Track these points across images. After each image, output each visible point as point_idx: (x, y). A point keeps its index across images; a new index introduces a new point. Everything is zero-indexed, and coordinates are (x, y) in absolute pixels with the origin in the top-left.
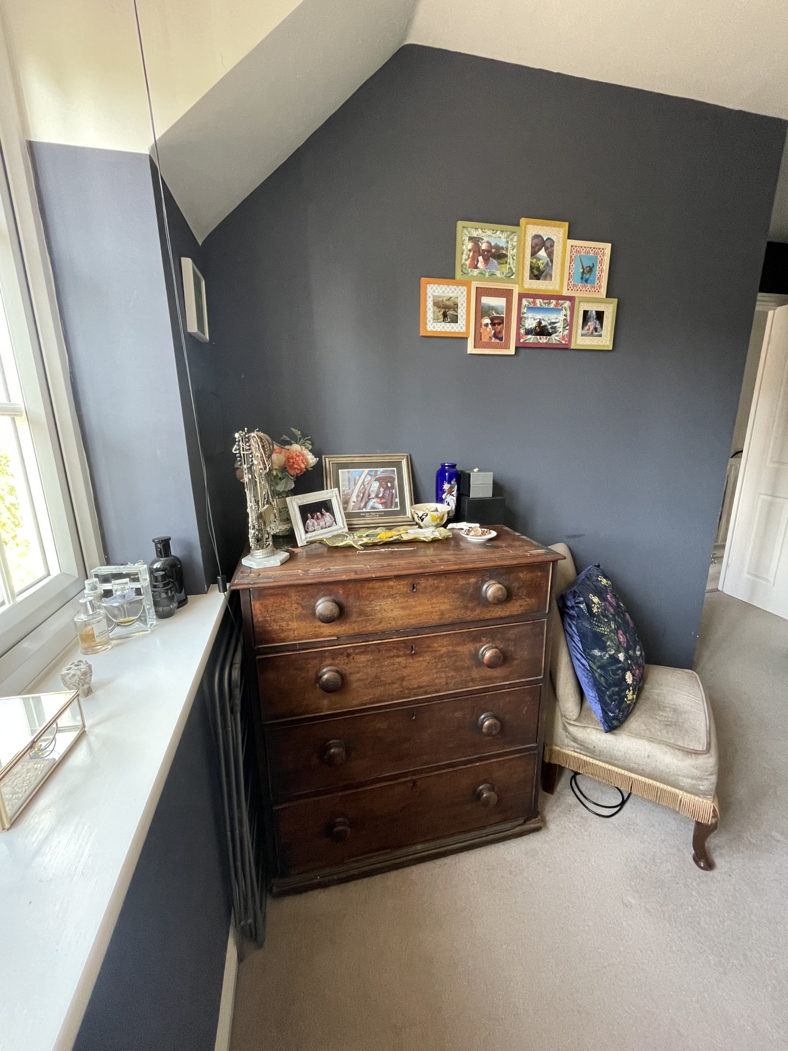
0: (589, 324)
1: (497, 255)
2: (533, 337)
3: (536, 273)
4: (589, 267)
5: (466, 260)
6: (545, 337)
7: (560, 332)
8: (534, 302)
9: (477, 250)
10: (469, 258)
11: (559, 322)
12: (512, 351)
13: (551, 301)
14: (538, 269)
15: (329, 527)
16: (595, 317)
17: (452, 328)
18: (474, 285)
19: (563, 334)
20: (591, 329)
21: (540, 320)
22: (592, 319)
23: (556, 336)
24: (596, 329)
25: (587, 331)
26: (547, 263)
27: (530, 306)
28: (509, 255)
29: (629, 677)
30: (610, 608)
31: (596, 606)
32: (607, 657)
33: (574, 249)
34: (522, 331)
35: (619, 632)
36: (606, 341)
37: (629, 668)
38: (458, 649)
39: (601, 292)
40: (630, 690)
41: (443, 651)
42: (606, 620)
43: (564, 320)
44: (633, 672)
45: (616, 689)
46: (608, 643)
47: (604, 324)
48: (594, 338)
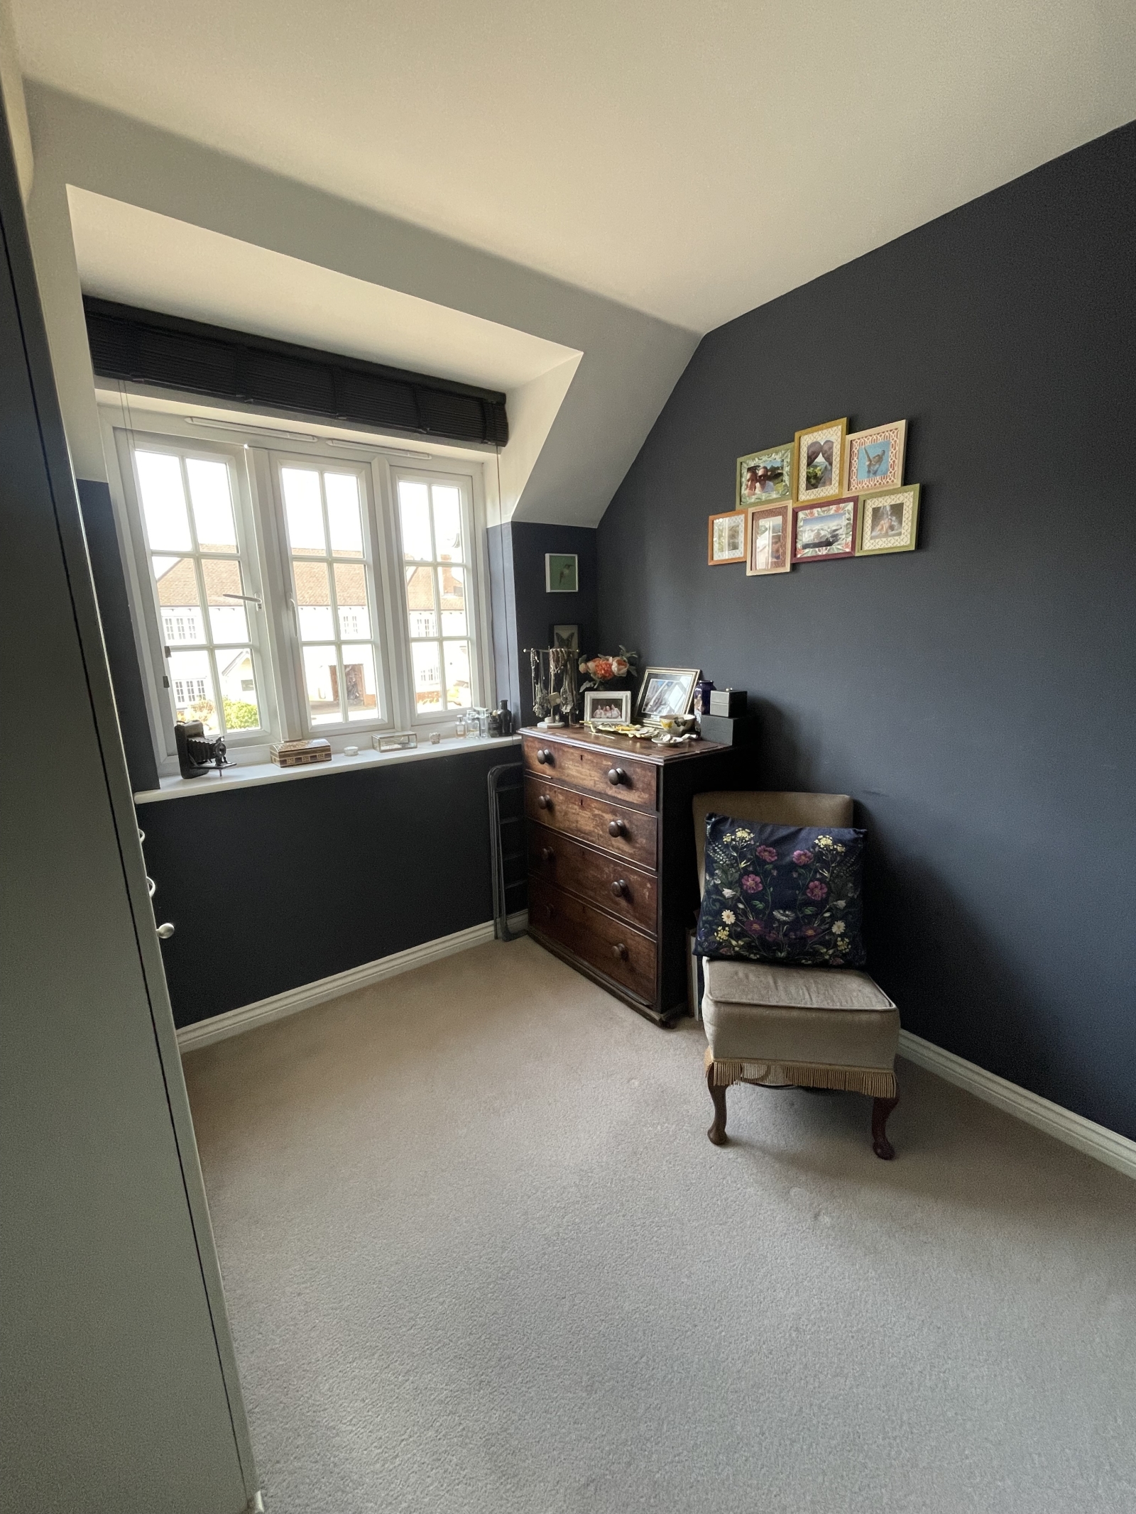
0: (882, 522)
1: (773, 475)
2: (811, 550)
4: (878, 455)
5: (745, 490)
6: (824, 548)
7: (843, 540)
8: (811, 513)
9: (755, 478)
10: (747, 487)
11: (841, 528)
12: (787, 568)
13: (831, 507)
14: (815, 476)
15: (614, 718)
16: (889, 513)
17: (734, 554)
18: (750, 511)
19: (846, 541)
20: (885, 529)
21: (818, 530)
22: (885, 516)
23: (839, 545)
24: (892, 528)
25: (879, 532)
26: (826, 467)
27: (807, 518)
28: (784, 473)
29: (729, 917)
30: (766, 853)
31: (733, 837)
32: (712, 883)
33: (857, 442)
34: (799, 546)
35: (752, 876)
36: (905, 540)
37: (734, 909)
38: (604, 815)
39: (895, 481)
40: (724, 929)
41: (597, 812)
42: (735, 855)
43: (848, 524)
44: (740, 918)
45: (710, 918)
46: (717, 872)
47: (904, 519)
48: (889, 539)
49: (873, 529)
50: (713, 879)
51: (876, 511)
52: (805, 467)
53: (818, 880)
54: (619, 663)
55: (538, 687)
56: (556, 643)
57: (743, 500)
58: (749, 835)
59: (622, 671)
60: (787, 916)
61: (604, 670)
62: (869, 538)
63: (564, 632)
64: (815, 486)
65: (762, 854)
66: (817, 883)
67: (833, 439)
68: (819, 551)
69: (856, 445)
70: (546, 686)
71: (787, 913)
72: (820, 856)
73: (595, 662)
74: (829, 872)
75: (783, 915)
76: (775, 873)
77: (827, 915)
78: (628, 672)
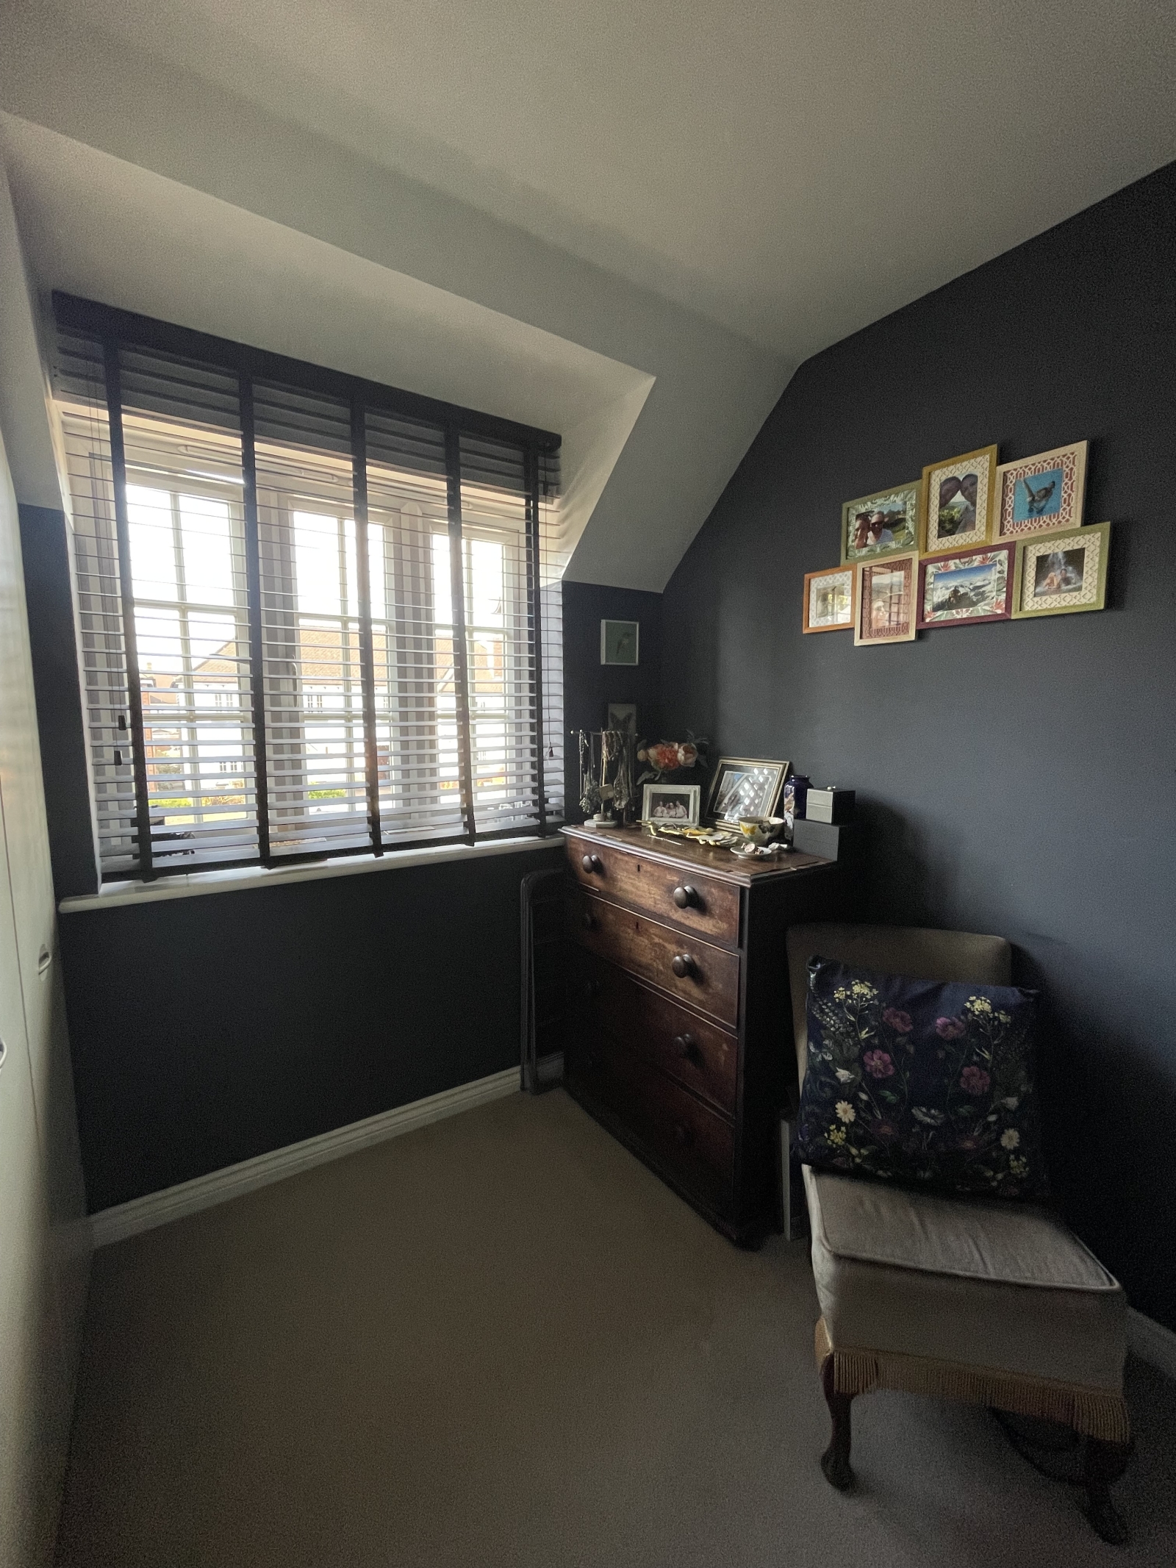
0: (1052, 574)
1: (892, 523)
2: (946, 612)
3: (948, 526)
4: (1045, 489)
5: (853, 541)
6: (964, 610)
7: (993, 598)
8: (945, 566)
9: (866, 526)
10: (856, 538)
11: (990, 583)
12: (912, 636)
13: (974, 557)
14: (952, 520)
15: (679, 818)
16: (1063, 562)
17: (836, 620)
18: (860, 566)
19: (997, 599)
20: (1056, 583)
21: (956, 587)
22: (1056, 566)
23: (985, 605)
24: (1067, 581)
25: (1047, 588)
26: (967, 508)
27: (940, 572)
28: (907, 517)
29: (845, 1111)
30: (898, 1020)
31: (848, 993)
32: (819, 1058)
33: (1012, 474)
34: (928, 607)
35: (878, 1053)
36: (1089, 596)
37: (853, 1100)
38: (666, 945)
39: (1071, 520)
40: (838, 1129)
41: (657, 940)
42: (852, 1019)
43: (999, 579)
44: (863, 1115)
45: (817, 1110)
46: (827, 1042)
47: (1085, 569)
48: (1063, 595)
49: (1037, 583)
50: (821, 1052)
51: (1042, 561)
52: (937, 509)
53: (975, 1064)
54: (686, 751)
55: (586, 777)
56: (611, 725)
57: (850, 553)
58: (871, 991)
59: (690, 761)
60: (933, 1117)
61: (668, 758)
62: (1031, 596)
63: (620, 711)
64: (951, 532)
65: (892, 1020)
66: (975, 1069)
67: (977, 472)
68: (958, 613)
69: (1011, 478)
70: (597, 776)
71: (933, 1111)
72: (975, 1025)
73: (657, 748)
74: (990, 1052)
75: (925, 1114)
76: (911, 1049)
77: (992, 1118)
78: (697, 762)
